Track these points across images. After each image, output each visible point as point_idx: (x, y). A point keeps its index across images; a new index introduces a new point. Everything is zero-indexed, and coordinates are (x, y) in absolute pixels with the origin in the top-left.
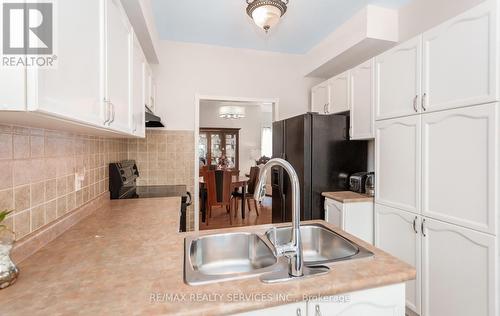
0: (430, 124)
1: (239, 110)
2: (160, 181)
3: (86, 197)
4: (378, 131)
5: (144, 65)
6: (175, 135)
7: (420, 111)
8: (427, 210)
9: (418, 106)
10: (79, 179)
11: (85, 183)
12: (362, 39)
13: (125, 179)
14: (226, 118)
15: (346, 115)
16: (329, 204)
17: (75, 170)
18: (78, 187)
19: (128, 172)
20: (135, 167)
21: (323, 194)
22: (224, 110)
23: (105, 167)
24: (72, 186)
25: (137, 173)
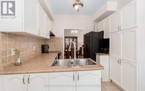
0: (122, 33)
1: (76, 32)
2: (54, 50)
3: (36, 52)
4: (110, 36)
5: (49, 21)
6: (58, 38)
7: (120, 30)
8: (122, 57)
9: (119, 29)
10: (34, 47)
11: (36, 48)
12: (106, 11)
13: (45, 49)
14: (73, 34)
15: (103, 32)
16: (97, 56)
17: (33, 45)
18: (34, 49)
19: (46, 47)
20: (48, 46)
21: (96, 53)
22: (72, 32)
23: (41, 45)
24: (33, 49)
25: (49, 48)
